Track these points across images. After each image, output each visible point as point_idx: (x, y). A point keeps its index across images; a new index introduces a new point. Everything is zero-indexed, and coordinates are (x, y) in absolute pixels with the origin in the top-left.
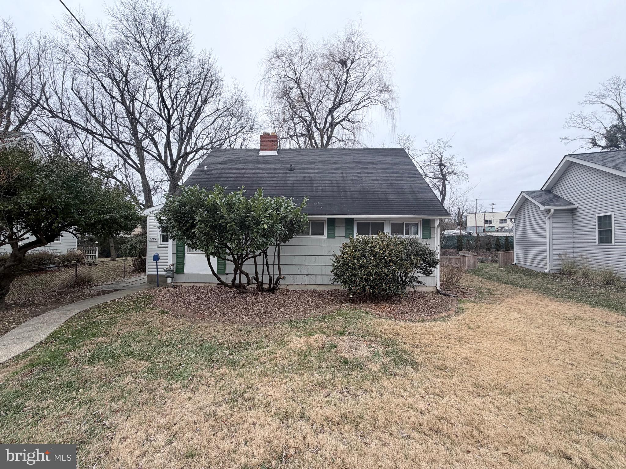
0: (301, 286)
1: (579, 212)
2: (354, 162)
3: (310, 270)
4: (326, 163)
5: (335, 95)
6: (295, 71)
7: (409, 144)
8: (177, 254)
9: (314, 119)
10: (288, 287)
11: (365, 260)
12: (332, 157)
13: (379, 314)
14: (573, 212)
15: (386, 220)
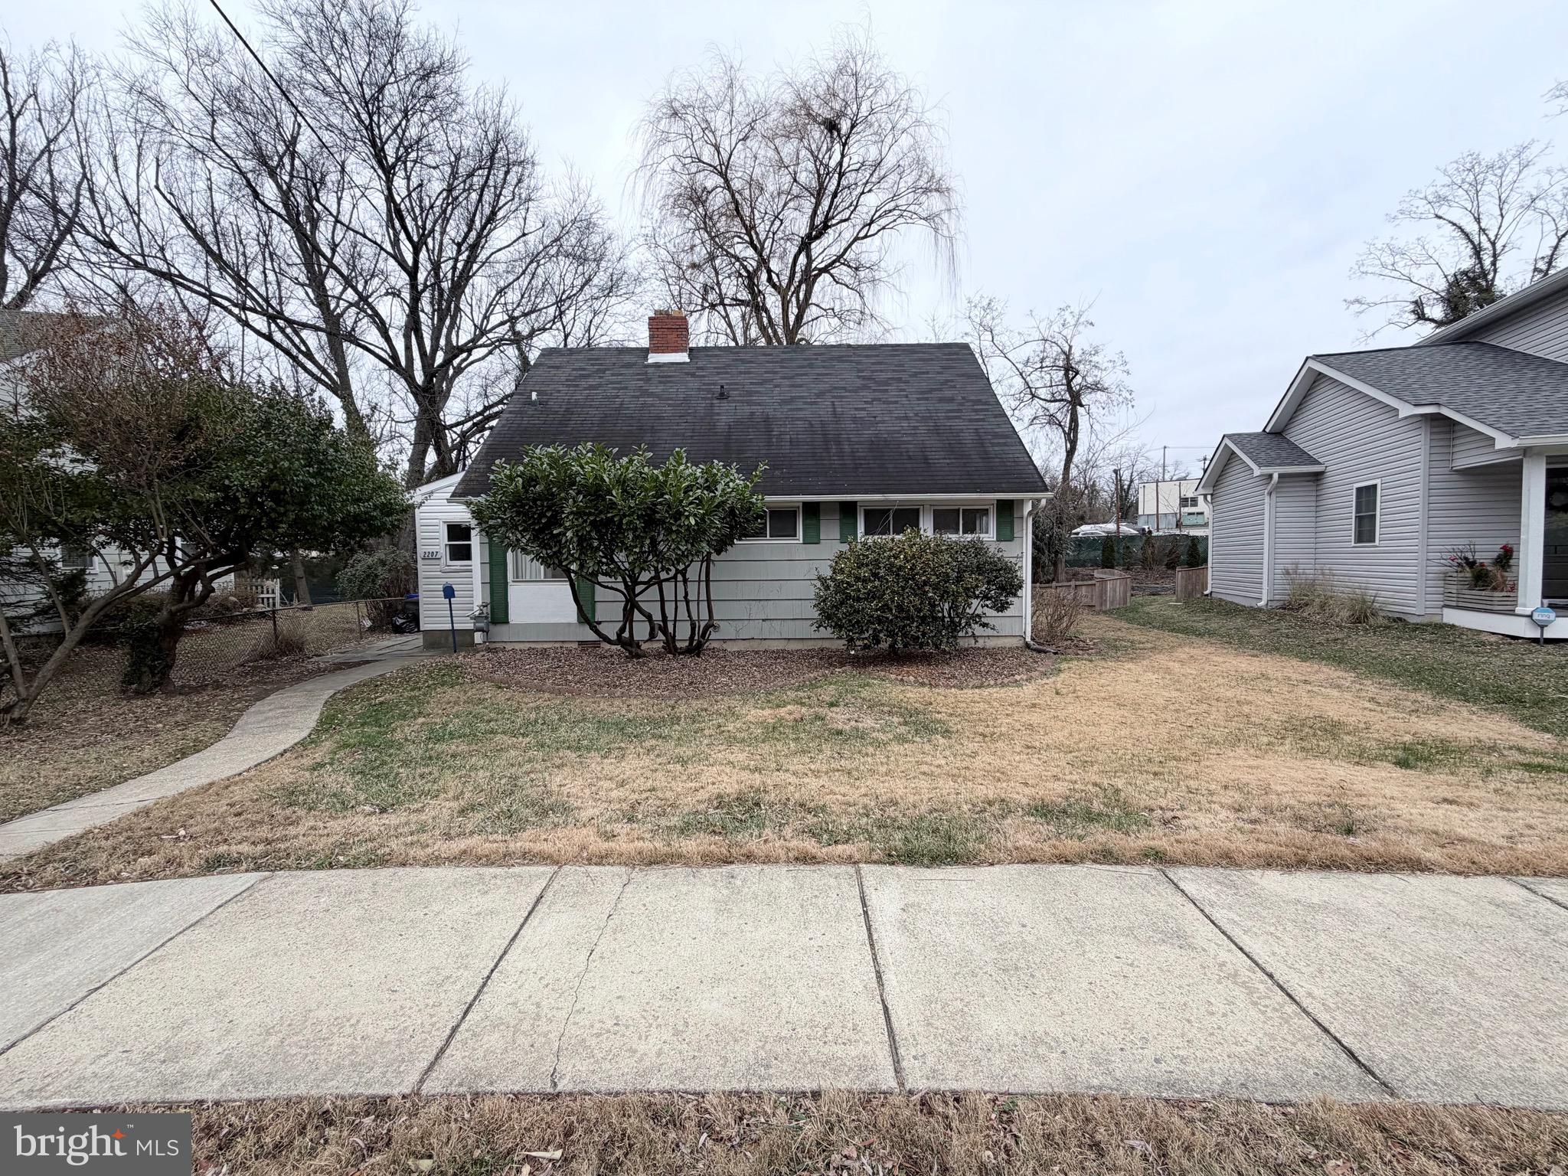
0: (752, 643)
1: (1330, 480)
2: (859, 377)
3: (771, 610)
4: (798, 381)
5: (813, 200)
6: (717, 148)
7: (993, 319)
8: (491, 583)
9: (763, 262)
10: (725, 646)
11: (877, 583)
12: (811, 366)
13: (902, 680)
14: (1317, 477)
15: (923, 503)
